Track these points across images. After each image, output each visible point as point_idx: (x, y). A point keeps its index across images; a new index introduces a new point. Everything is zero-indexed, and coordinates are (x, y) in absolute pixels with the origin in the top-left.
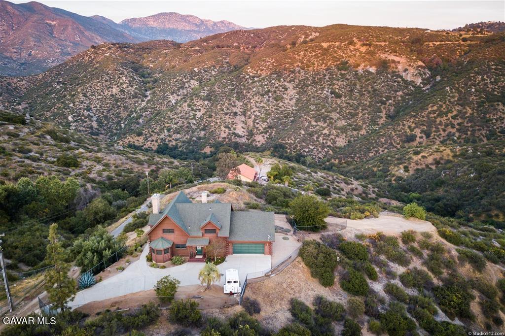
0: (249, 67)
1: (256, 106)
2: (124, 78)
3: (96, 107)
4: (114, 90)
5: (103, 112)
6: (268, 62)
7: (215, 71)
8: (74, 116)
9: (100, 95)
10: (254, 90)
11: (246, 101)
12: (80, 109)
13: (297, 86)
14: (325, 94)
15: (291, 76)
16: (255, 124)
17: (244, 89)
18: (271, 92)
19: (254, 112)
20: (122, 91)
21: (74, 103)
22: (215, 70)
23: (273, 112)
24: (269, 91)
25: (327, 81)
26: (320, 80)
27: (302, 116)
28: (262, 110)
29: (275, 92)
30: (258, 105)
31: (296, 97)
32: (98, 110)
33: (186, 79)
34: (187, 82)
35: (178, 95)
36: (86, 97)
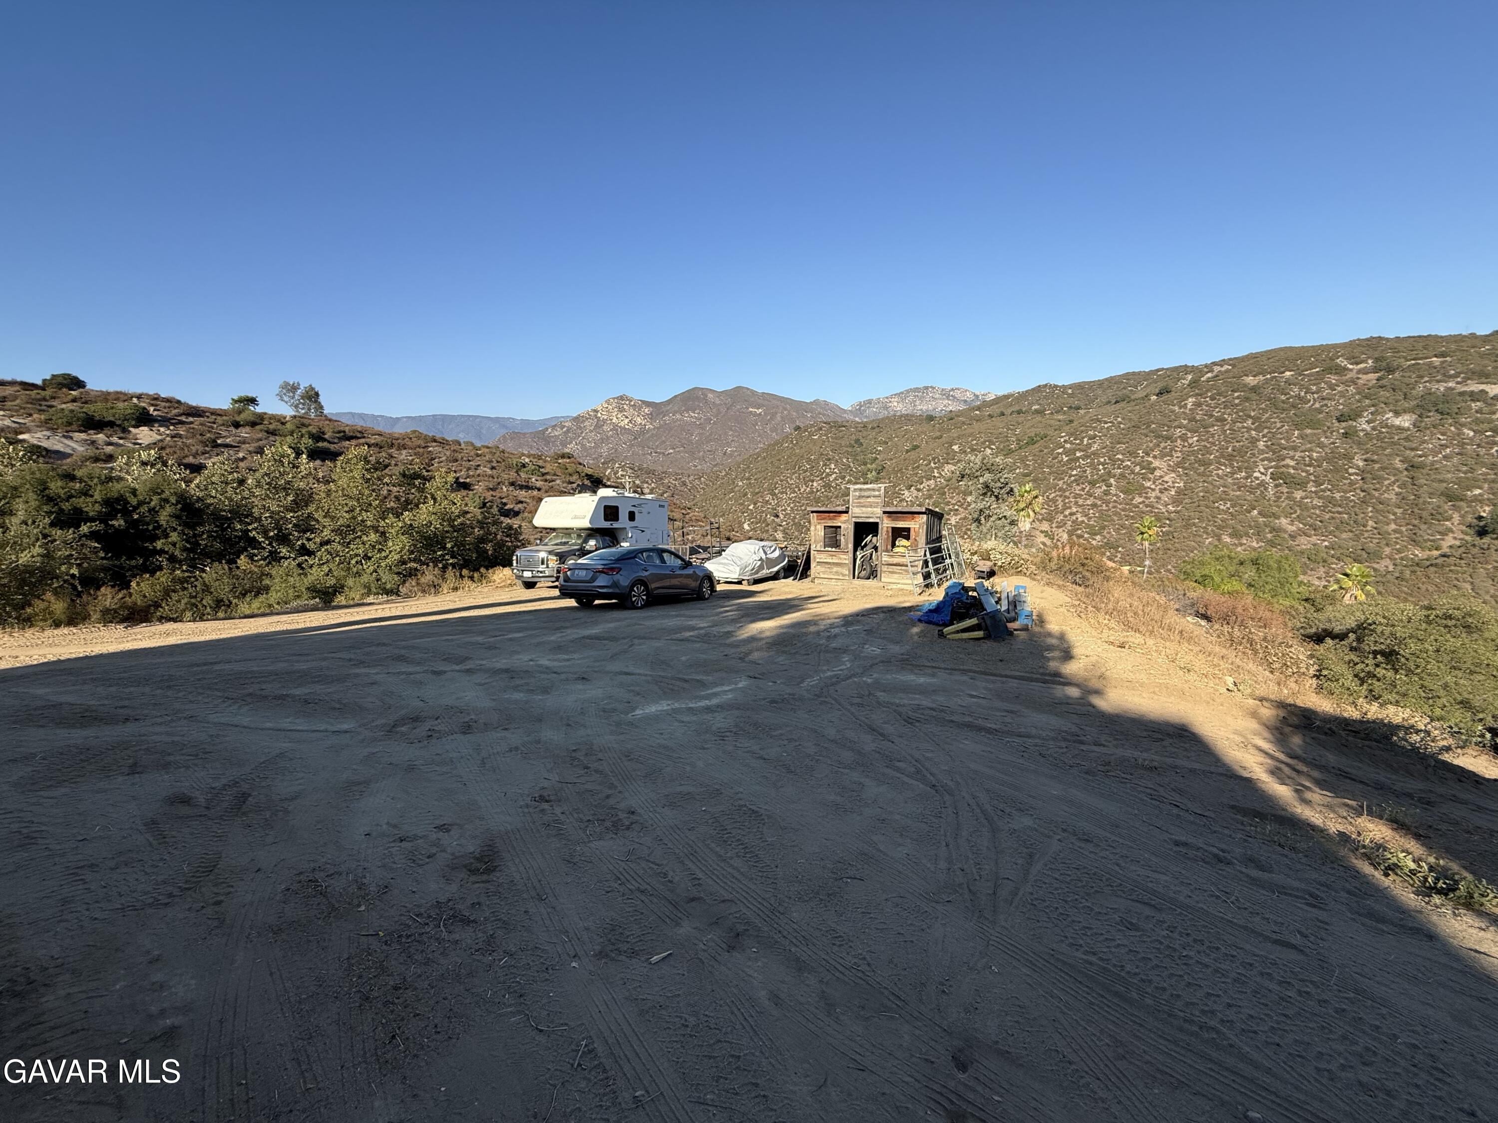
0: (1063, 434)
1: (1076, 503)
2: (833, 466)
3: (784, 510)
4: (815, 484)
5: (795, 518)
6: (1106, 423)
7: (992, 449)
8: (752, 523)
9: (794, 492)
10: (1074, 472)
11: (1053, 495)
12: (763, 512)
13: (1178, 465)
14: (1257, 478)
15: (1162, 445)
16: (1074, 538)
17: (1050, 474)
18: (1115, 476)
19: (1071, 514)
20: (828, 486)
21: (755, 504)
22: (993, 447)
23: (1116, 513)
24: (1110, 474)
25: (1262, 452)
26: (1241, 452)
27: (1194, 524)
28: (1091, 511)
29: (1122, 476)
30: (1081, 502)
31: (1177, 485)
32: (787, 514)
33: (935, 463)
34: (936, 468)
35: (918, 490)
36: (774, 494)
